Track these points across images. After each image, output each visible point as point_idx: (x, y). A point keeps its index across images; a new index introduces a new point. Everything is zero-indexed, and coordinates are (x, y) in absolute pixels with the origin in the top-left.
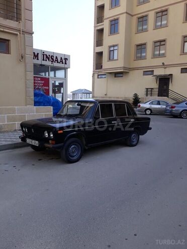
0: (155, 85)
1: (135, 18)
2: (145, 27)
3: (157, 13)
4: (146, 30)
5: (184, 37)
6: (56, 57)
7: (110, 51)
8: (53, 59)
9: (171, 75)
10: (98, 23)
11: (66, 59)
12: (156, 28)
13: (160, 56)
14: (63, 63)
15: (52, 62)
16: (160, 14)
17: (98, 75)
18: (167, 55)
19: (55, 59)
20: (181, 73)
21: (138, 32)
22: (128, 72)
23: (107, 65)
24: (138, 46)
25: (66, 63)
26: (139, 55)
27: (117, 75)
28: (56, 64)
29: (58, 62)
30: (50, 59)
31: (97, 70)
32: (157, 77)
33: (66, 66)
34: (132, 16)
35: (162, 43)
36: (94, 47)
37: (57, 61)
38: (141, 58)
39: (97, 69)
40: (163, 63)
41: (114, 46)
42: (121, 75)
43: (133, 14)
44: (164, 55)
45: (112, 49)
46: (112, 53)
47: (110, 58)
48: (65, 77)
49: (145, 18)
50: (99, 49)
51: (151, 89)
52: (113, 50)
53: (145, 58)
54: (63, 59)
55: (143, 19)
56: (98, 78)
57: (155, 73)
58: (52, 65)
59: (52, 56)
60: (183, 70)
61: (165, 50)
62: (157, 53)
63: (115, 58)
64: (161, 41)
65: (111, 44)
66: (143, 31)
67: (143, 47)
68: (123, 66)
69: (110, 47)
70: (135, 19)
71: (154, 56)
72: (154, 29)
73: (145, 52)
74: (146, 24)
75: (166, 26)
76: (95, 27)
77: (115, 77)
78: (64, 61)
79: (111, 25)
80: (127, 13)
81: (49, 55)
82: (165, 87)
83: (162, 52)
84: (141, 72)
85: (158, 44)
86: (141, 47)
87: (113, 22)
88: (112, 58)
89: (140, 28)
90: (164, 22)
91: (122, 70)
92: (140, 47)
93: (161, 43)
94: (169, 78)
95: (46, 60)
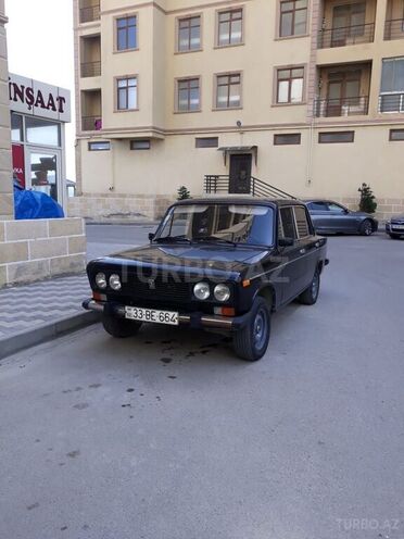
0: (222, 170)
1: (172, 19)
2: (195, 41)
3: (220, 13)
4: (198, 49)
5: (278, 70)
6: (40, 94)
7: (119, 89)
8: (31, 97)
9: (255, 148)
10: (82, 21)
11: (61, 100)
12: (219, 45)
13: (229, 106)
14: (54, 109)
15: (30, 104)
16: (226, 17)
17: (90, 144)
18: (245, 104)
19: (35, 96)
20: (275, 144)
21: (180, 50)
22: (162, 140)
23: (111, 120)
24: (180, 81)
25: (61, 111)
26: (185, 102)
27: (135, 143)
28: (38, 111)
29: (43, 106)
30: (25, 95)
31: (86, 132)
32: (225, 150)
33: (62, 117)
34: (166, 13)
35: (234, 79)
36: (76, 77)
37: (42, 102)
38: (189, 109)
39: (85, 129)
40: (239, 123)
41: (127, 78)
42: (147, 145)
43: (167, 9)
44: (237, 105)
45: (123, 84)
46: (123, 93)
47: (121, 107)
48: (60, 144)
49: (194, 22)
50: (90, 83)
51: (216, 176)
52: (126, 88)
53: (197, 109)
54: (55, 100)
55: (189, 24)
56: (90, 149)
57: (221, 144)
58: (31, 112)
59: (28, 89)
60: (278, 138)
61: (240, 94)
62: (224, 99)
63: (133, 104)
64: (230, 76)
65: (122, 73)
66: (190, 49)
67: (193, 84)
68: (150, 125)
69: (118, 80)
70: (172, 21)
71: (218, 107)
72: (215, 48)
73: (198, 96)
74: (198, 35)
75: (241, 42)
76: (76, 30)
77: (132, 148)
78: (57, 104)
79: (119, 29)
80: (155, 4)
81: (23, 87)
82: (243, 173)
83: (234, 98)
84: (191, 139)
85: (225, 80)
86: (188, 85)
87: (124, 23)
88: (123, 105)
89: (185, 42)
90: (236, 35)
91: (150, 135)
92: (185, 85)
93: (230, 79)
94: (250, 155)
95: (15, 100)
